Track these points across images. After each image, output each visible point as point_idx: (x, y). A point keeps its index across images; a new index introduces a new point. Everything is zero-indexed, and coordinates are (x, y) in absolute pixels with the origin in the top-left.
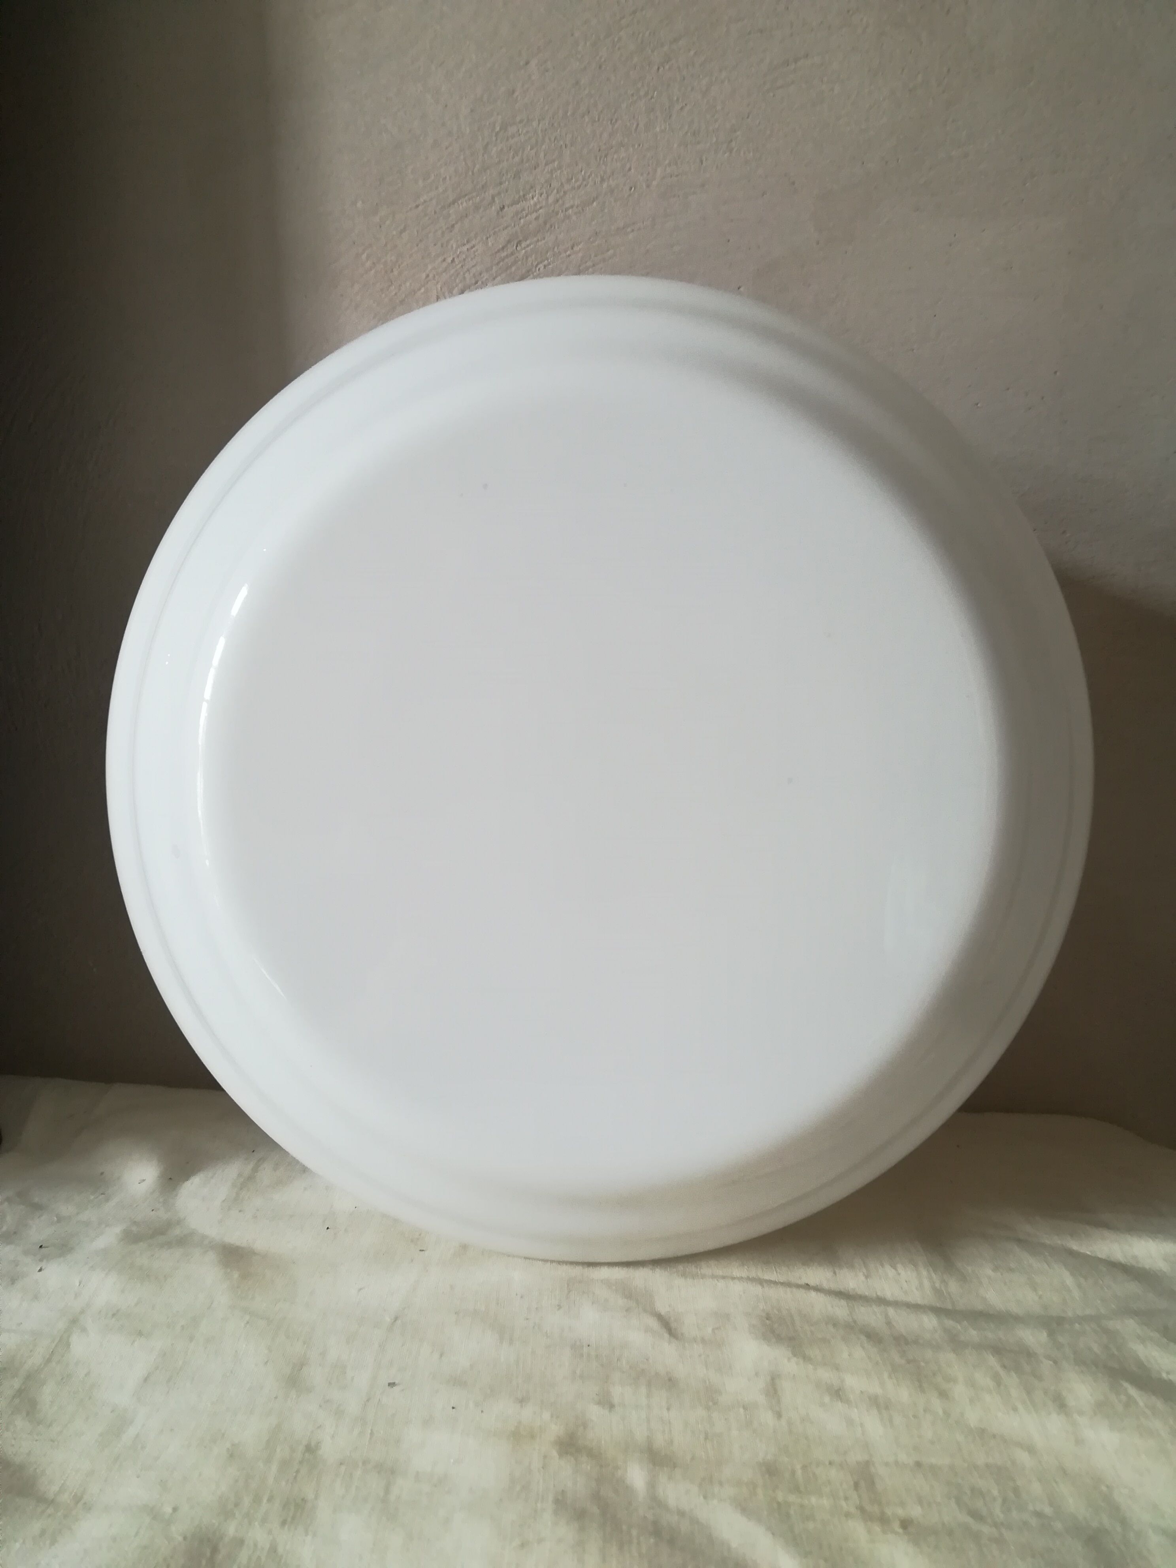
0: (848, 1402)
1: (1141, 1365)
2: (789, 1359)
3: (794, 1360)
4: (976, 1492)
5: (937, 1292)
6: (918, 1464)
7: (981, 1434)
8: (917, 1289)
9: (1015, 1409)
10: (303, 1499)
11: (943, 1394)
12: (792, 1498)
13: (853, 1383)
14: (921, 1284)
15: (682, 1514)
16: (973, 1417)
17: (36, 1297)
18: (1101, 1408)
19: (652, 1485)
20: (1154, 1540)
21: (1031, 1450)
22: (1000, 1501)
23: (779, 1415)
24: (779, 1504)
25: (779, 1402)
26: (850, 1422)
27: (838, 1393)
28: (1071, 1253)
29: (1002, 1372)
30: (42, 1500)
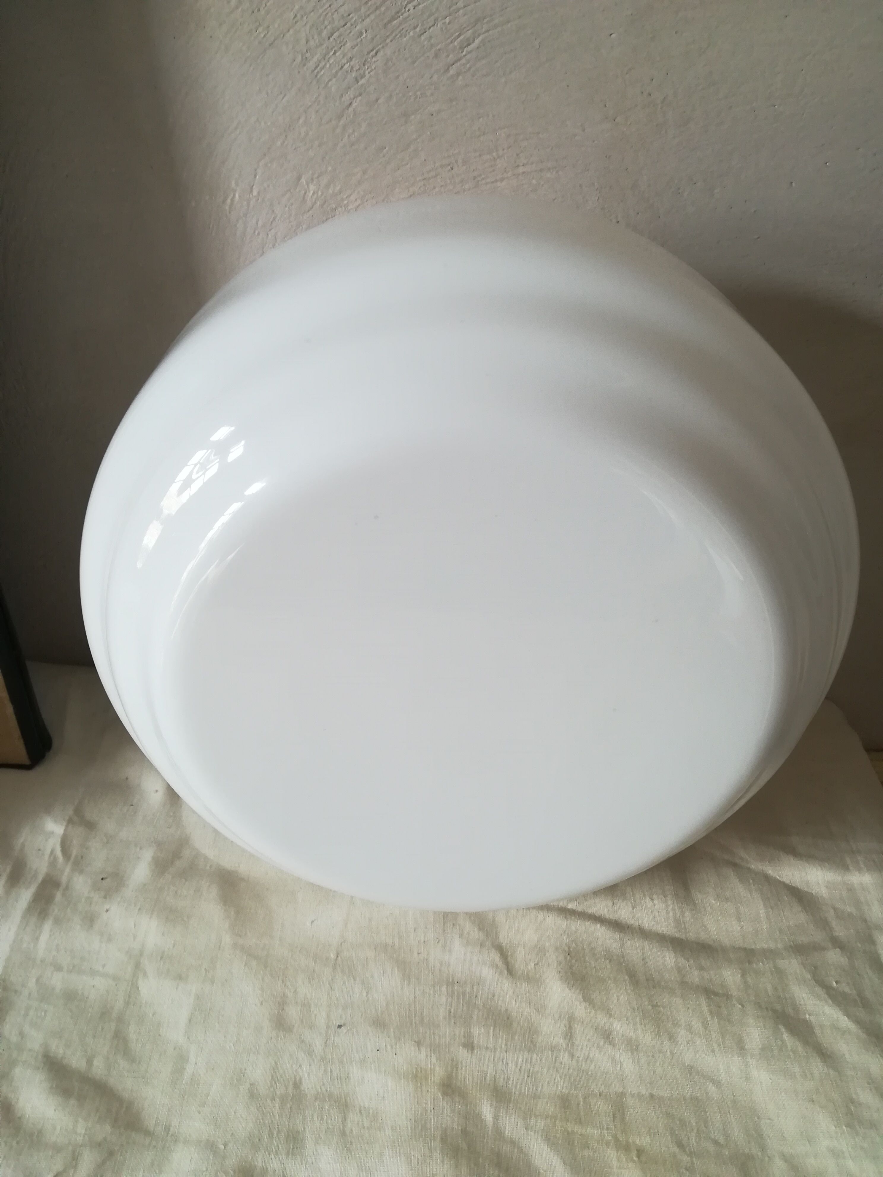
0: (613, 1045)
1: (795, 1008)
2: (581, 1003)
3: (583, 1004)
4: (683, 1123)
5: (677, 922)
6: (652, 1096)
7: (690, 1070)
8: (664, 919)
9: (713, 1051)
10: (297, 1132)
11: (672, 1037)
12: (576, 1128)
13: (619, 1027)
14: (668, 913)
15: (513, 1143)
16: (688, 1057)
17: (110, 940)
18: (765, 1052)
19: (496, 1118)
20: (779, 1164)
21: (718, 1084)
22: (695, 1131)
23: (572, 1056)
24: (568, 1133)
25: (573, 1044)
26: (614, 1061)
27: (607, 1036)
28: (767, 878)
29: (709, 1018)
30: (148, 1133)
